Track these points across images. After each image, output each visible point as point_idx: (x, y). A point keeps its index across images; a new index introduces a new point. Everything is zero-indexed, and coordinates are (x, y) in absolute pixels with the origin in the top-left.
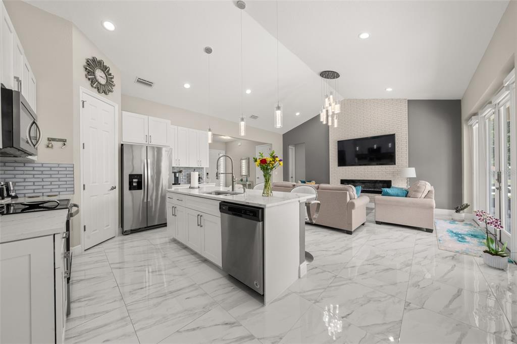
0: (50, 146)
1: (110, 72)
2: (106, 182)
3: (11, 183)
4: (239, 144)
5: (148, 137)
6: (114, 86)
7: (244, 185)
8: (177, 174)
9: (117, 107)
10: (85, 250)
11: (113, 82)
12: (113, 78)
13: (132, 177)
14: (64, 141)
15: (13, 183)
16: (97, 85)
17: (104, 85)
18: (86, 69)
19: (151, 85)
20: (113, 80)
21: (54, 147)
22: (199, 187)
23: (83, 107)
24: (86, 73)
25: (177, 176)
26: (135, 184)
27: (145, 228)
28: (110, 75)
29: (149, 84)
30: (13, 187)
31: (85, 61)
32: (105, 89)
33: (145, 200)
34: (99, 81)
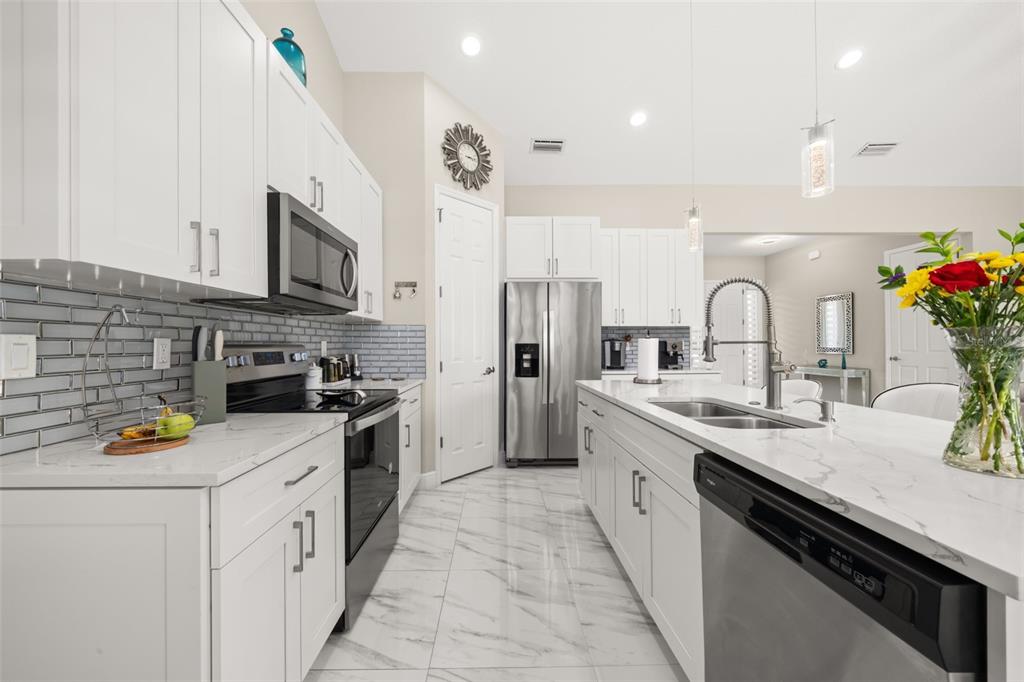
0: (397, 295)
1: (484, 144)
2: (479, 358)
3: (356, 356)
4: (814, 254)
5: (553, 263)
6: (491, 169)
7: (829, 383)
8: (617, 345)
9: (497, 209)
10: (442, 483)
11: (488, 162)
12: (488, 155)
13: (520, 349)
14: (414, 285)
15: (359, 355)
16: (461, 175)
17: (472, 173)
18: (444, 148)
19: (559, 149)
20: (489, 158)
21: (402, 297)
22: (659, 382)
23: (440, 220)
24: (445, 157)
25: (617, 349)
26: (526, 365)
27: (545, 460)
28: (484, 149)
29: (554, 146)
30: (360, 361)
31: (444, 134)
32: (474, 180)
33: (545, 402)
34: (466, 166)
